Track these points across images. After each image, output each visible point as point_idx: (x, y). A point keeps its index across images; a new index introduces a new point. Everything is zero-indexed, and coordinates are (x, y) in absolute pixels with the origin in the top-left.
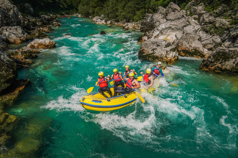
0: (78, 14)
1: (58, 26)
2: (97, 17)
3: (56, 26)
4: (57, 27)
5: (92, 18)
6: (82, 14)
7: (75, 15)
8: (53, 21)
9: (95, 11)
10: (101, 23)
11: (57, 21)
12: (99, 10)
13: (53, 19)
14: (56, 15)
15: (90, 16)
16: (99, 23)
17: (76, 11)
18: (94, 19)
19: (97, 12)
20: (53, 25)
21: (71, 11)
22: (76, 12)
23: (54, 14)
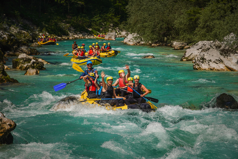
0: (124, 33)
1: (33, 67)
2: (206, 42)
3: (26, 69)
4: (32, 71)
5: (182, 48)
6: (141, 32)
7: (111, 35)
8: (16, 50)
9: (198, 19)
10: (221, 66)
11: (33, 52)
12: (217, 15)
13: (19, 44)
14: (32, 30)
15: (174, 39)
16: (213, 65)
17: (116, 20)
18: (193, 52)
19: (206, 22)
20: (15, 65)
21: (96, 18)
22: (116, 25)
23: (25, 27)
